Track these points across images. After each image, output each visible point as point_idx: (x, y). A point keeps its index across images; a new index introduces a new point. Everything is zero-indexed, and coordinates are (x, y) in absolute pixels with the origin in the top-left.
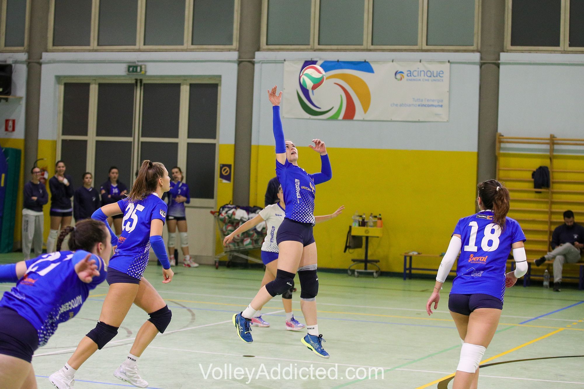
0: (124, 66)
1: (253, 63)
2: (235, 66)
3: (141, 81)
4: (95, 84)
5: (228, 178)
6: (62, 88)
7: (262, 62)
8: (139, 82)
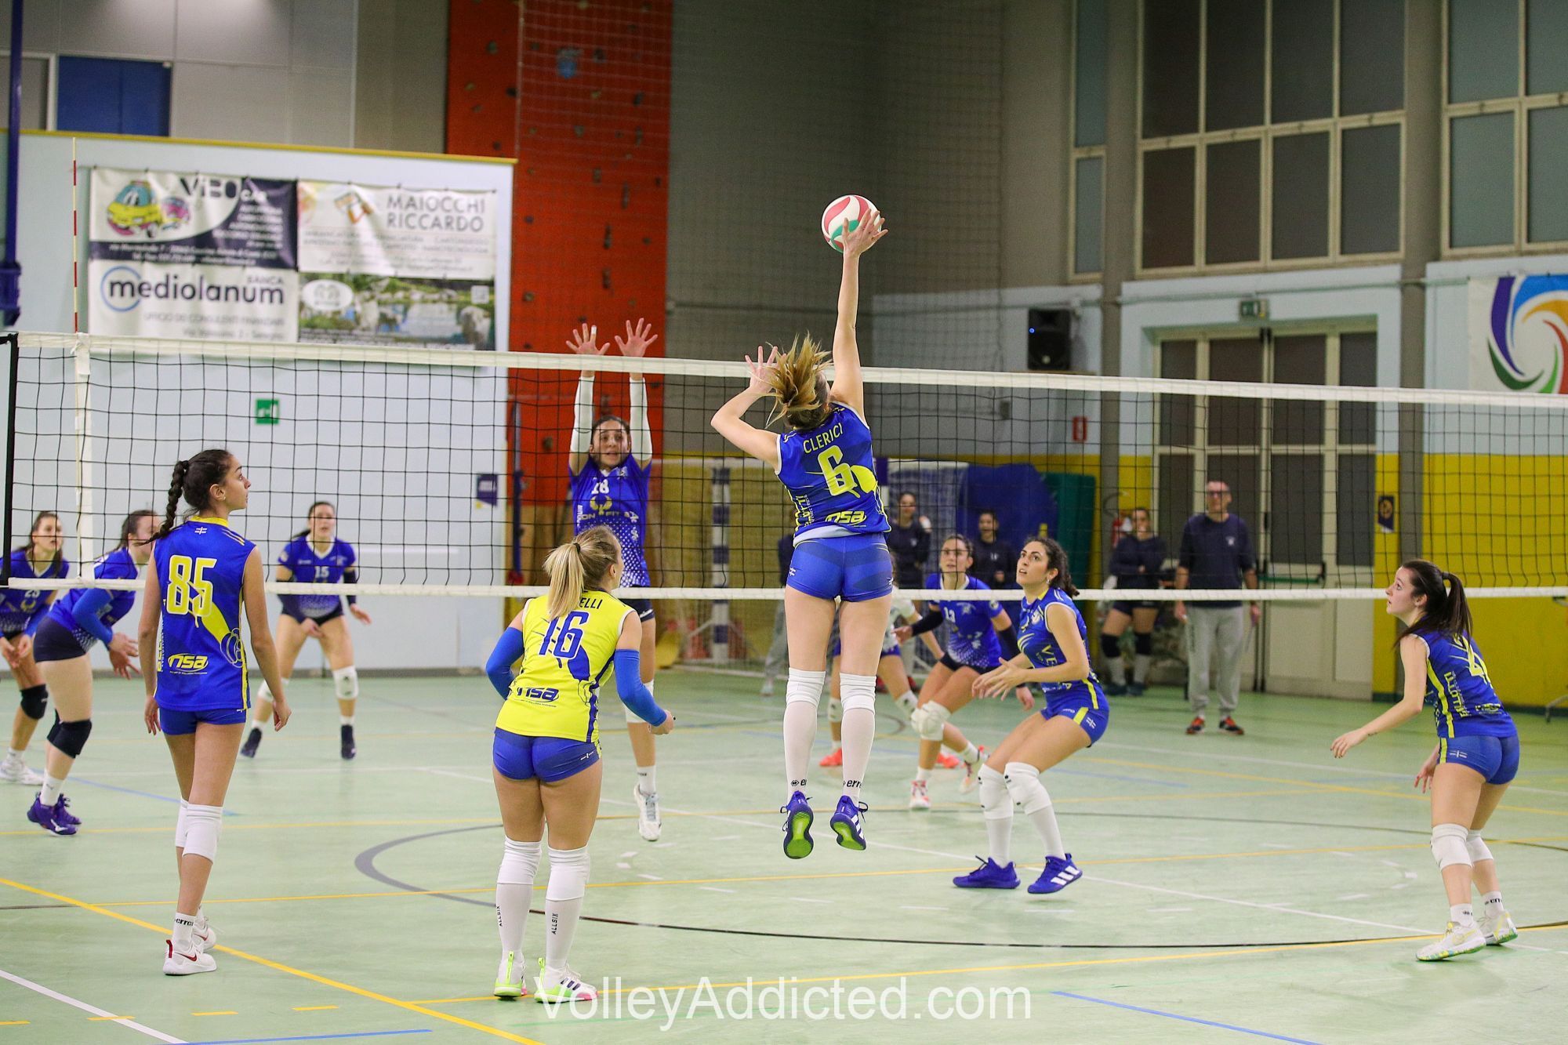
0: (1234, 304)
1: (1422, 287)
2: (1395, 295)
3: (1269, 332)
4: (1204, 341)
5: (1388, 523)
6: (1158, 350)
7: (1437, 284)
8: (1266, 334)
